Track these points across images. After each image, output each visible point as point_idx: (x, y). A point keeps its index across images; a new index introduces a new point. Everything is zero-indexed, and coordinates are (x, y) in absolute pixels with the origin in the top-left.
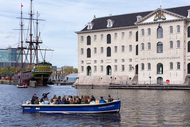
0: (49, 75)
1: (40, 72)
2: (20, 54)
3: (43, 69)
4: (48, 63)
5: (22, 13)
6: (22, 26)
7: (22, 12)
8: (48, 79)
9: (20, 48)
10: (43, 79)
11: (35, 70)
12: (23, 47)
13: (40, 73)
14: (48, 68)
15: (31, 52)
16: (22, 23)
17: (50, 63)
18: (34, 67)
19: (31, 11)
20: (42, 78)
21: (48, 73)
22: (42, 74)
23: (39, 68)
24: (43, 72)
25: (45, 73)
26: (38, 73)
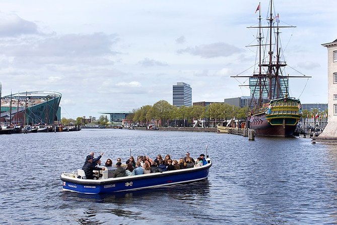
0: (295, 119)
1: (280, 115)
2: (256, 86)
3: (285, 109)
4: (293, 100)
5: (260, 19)
6: (260, 39)
7: (260, 16)
8: (295, 126)
9: (257, 75)
10: (286, 126)
11: (271, 112)
12: (262, 73)
13: (280, 117)
14: (293, 107)
15: (271, 82)
16: (260, 34)
17: (296, 99)
18: (270, 107)
19: (271, 15)
20: (283, 124)
21: (293, 116)
22: (282, 119)
23: (277, 108)
24: (285, 115)
25: (289, 117)
26: (276, 116)
